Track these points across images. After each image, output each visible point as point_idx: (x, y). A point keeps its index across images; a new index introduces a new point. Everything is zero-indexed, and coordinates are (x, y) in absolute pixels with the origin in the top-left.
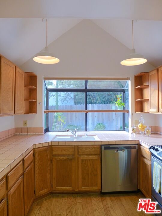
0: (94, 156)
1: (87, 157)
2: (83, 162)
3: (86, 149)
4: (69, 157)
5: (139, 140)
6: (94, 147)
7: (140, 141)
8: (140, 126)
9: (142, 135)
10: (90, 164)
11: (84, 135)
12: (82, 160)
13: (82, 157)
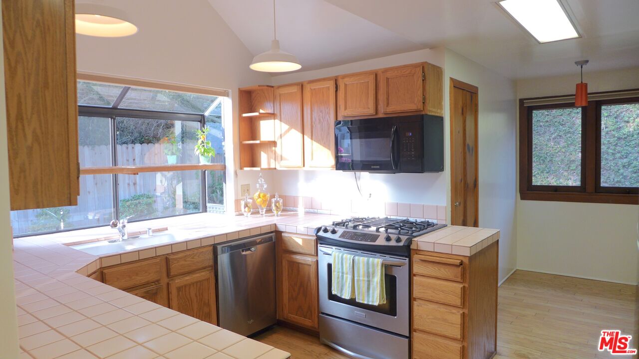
0: (203, 273)
1: (188, 279)
2: (180, 293)
3: (185, 261)
4: (148, 289)
5: (275, 224)
6: (202, 252)
7: (278, 225)
8: (259, 197)
9: (262, 215)
10: (196, 294)
11: (145, 233)
12: (179, 289)
13: (178, 282)
